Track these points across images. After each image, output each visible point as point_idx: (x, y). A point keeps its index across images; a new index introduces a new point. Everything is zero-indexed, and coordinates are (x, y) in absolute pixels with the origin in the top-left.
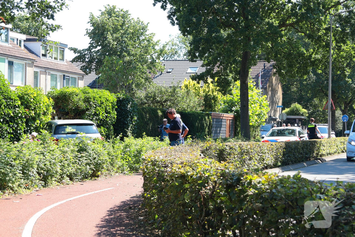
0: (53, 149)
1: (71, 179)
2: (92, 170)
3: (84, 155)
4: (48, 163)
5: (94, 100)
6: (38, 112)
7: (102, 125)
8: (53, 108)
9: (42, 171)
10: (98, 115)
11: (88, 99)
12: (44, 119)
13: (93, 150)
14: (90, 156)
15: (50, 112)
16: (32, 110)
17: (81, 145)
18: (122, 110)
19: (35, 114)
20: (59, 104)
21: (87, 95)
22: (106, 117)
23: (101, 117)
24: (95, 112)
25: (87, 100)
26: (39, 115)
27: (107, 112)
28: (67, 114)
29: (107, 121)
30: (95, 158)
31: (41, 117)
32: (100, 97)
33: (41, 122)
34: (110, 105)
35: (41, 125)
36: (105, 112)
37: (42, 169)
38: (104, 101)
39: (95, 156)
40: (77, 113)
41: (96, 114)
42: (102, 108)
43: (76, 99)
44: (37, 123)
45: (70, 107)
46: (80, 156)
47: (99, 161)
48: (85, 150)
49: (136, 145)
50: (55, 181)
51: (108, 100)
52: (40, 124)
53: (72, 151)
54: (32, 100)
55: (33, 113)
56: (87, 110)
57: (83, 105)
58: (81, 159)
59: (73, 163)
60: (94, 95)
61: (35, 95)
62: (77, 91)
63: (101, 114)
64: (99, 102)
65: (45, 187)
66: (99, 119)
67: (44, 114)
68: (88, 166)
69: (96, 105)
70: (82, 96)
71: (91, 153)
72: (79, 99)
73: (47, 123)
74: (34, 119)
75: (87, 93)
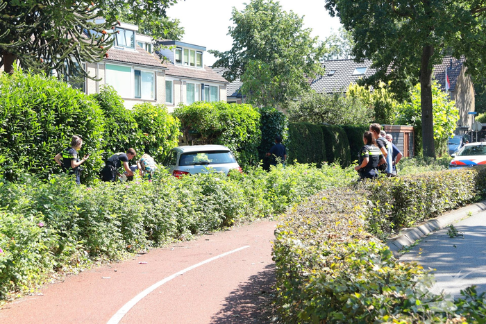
0: (167, 192)
1: (194, 232)
2: (222, 218)
3: (211, 198)
4: (159, 213)
5: (232, 117)
6: (161, 136)
7: (243, 149)
8: (181, 130)
9: (152, 225)
10: (237, 136)
11: (224, 116)
12: (168, 144)
13: (223, 190)
14: (220, 199)
15: (176, 136)
16: (153, 134)
17: (207, 184)
18: (269, 128)
19: (156, 139)
20: (189, 125)
21: (222, 112)
22: (249, 138)
23: (242, 139)
24: (234, 133)
25: (223, 118)
26: (162, 141)
27: (249, 132)
28: (199, 136)
29: (249, 144)
30: (226, 201)
31: (165, 142)
32: (240, 114)
33: (164, 149)
34: (253, 122)
35: (165, 153)
36: (247, 131)
37: (151, 222)
38: (245, 118)
39: (226, 198)
40: (212, 134)
41: (235, 135)
42: (243, 127)
43: (208, 117)
44: (160, 150)
45: (202, 127)
46: (206, 199)
47: (232, 206)
48: (213, 191)
49: (284, 177)
50: (171, 236)
51: (250, 117)
52: (164, 151)
53: (195, 193)
54: (152, 122)
55: (154, 139)
56: (224, 130)
57: (218, 125)
58: (207, 204)
59: (196, 210)
60: (233, 111)
61: (156, 115)
62: (211, 107)
63: (241, 134)
64: (239, 120)
65: (157, 246)
66: (239, 141)
67: (169, 138)
68: (217, 213)
69: (234, 124)
70: (217, 113)
71: (221, 194)
72: (214, 117)
73: (172, 150)
74: (156, 145)
75: (223, 109)
